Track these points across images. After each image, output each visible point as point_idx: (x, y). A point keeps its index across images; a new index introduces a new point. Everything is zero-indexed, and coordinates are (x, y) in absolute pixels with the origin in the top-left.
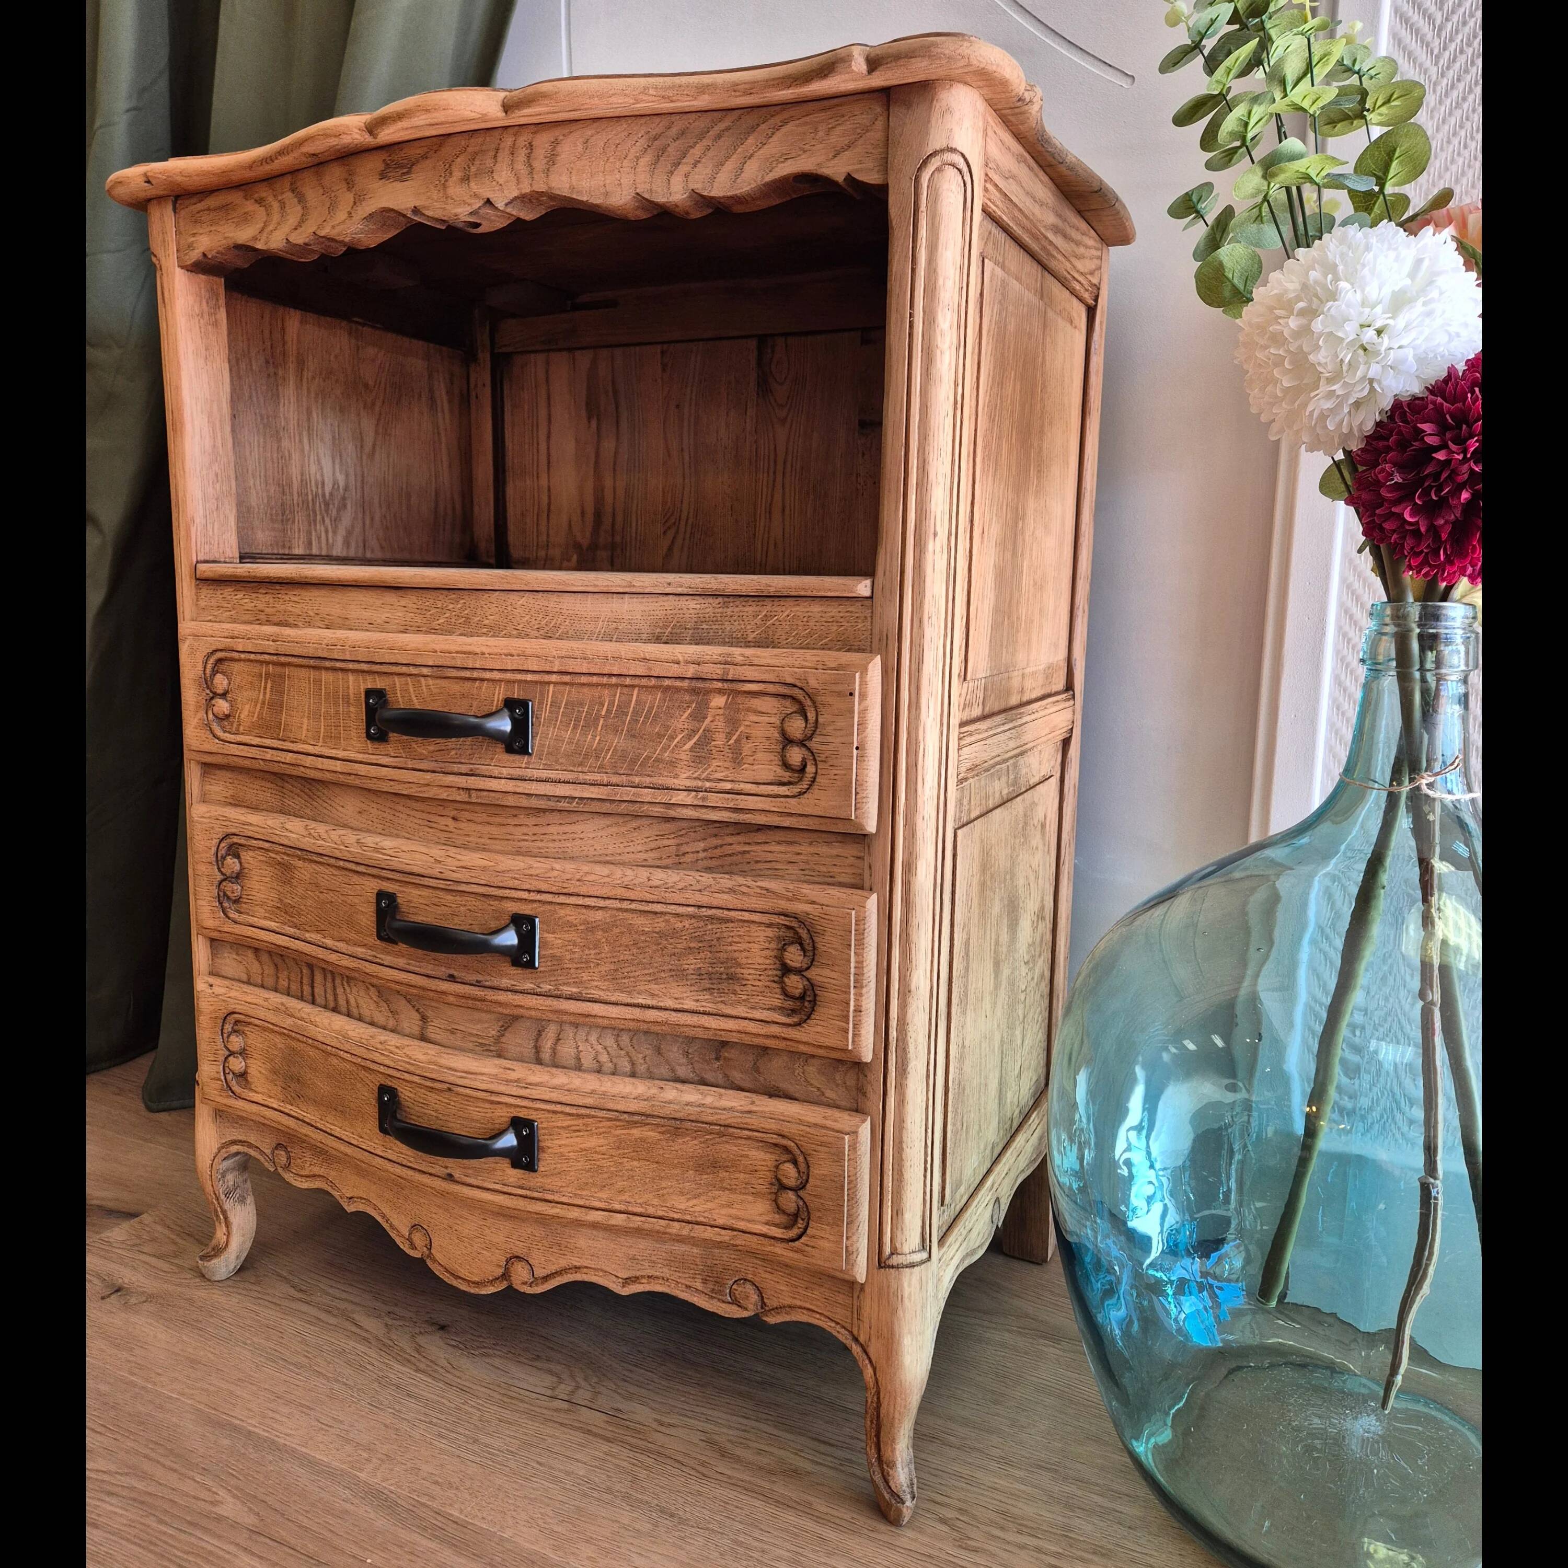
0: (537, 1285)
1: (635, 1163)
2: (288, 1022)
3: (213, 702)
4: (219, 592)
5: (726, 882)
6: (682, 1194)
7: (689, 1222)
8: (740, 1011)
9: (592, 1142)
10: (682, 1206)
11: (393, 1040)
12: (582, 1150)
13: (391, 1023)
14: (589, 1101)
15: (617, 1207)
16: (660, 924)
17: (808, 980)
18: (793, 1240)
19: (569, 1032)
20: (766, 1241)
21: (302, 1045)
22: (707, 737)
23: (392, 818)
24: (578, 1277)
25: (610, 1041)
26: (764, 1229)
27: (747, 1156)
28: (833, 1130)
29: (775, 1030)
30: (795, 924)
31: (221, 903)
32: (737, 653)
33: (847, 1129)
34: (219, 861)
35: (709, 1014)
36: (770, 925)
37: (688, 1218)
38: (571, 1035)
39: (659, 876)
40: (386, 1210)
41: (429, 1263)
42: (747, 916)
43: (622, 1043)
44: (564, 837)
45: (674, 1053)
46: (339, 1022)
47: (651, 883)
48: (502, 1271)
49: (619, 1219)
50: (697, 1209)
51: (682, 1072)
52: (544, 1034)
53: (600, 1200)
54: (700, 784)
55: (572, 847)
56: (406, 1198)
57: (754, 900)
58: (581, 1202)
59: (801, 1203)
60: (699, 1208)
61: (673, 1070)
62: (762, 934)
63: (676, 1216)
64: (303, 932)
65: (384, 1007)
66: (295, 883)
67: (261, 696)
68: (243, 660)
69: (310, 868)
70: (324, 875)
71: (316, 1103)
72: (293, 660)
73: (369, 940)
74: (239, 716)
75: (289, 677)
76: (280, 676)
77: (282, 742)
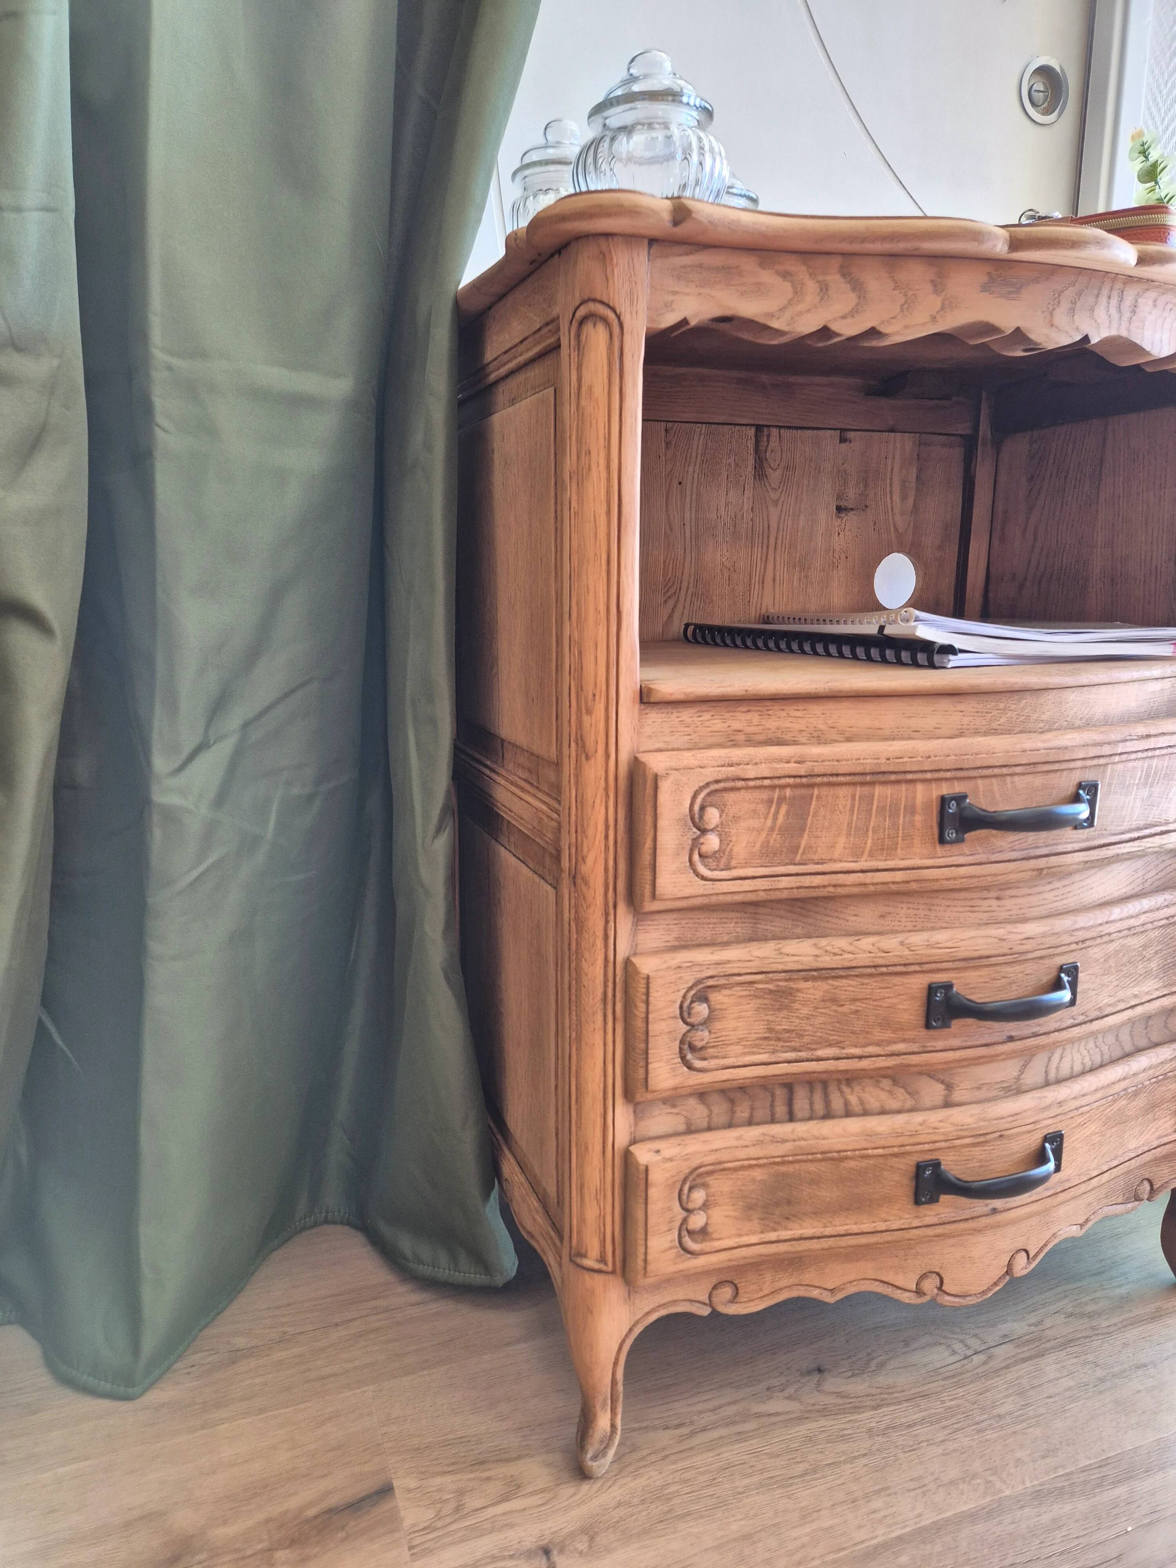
0: (1030, 1264)
1: (1113, 1130)
3: (702, 840)
4: (675, 715)
6: (1134, 1137)
7: (1139, 1156)
9: (1093, 1127)
10: (1134, 1146)
12: (1085, 1138)
13: (910, 1103)
14: (1098, 1096)
15: (1104, 1168)
19: (1069, 1049)
21: (797, 1165)
23: (928, 912)
24: (1056, 1241)
25: (1091, 1045)
31: (683, 1057)
34: (684, 1014)
39: (1145, 902)
40: (891, 1278)
41: (939, 1299)
43: (1098, 1044)
44: (1082, 890)
45: (1125, 1036)
46: (853, 1125)
47: (1144, 910)
48: (1006, 1269)
52: (1052, 1058)
53: (1094, 1170)
56: (916, 1255)
60: (1142, 1141)
63: (1133, 1155)
64: (810, 1053)
65: (900, 1092)
66: (796, 1006)
67: (769, 822)
68: (747, 788)
69: (824, 986)
70: (847, 987)
71: (816, 1213)
72: (834, 779)
73: (909, 1034)
74: (731, 850)
75: (819, 798)
76: (802, 798)
77: (802, 867)
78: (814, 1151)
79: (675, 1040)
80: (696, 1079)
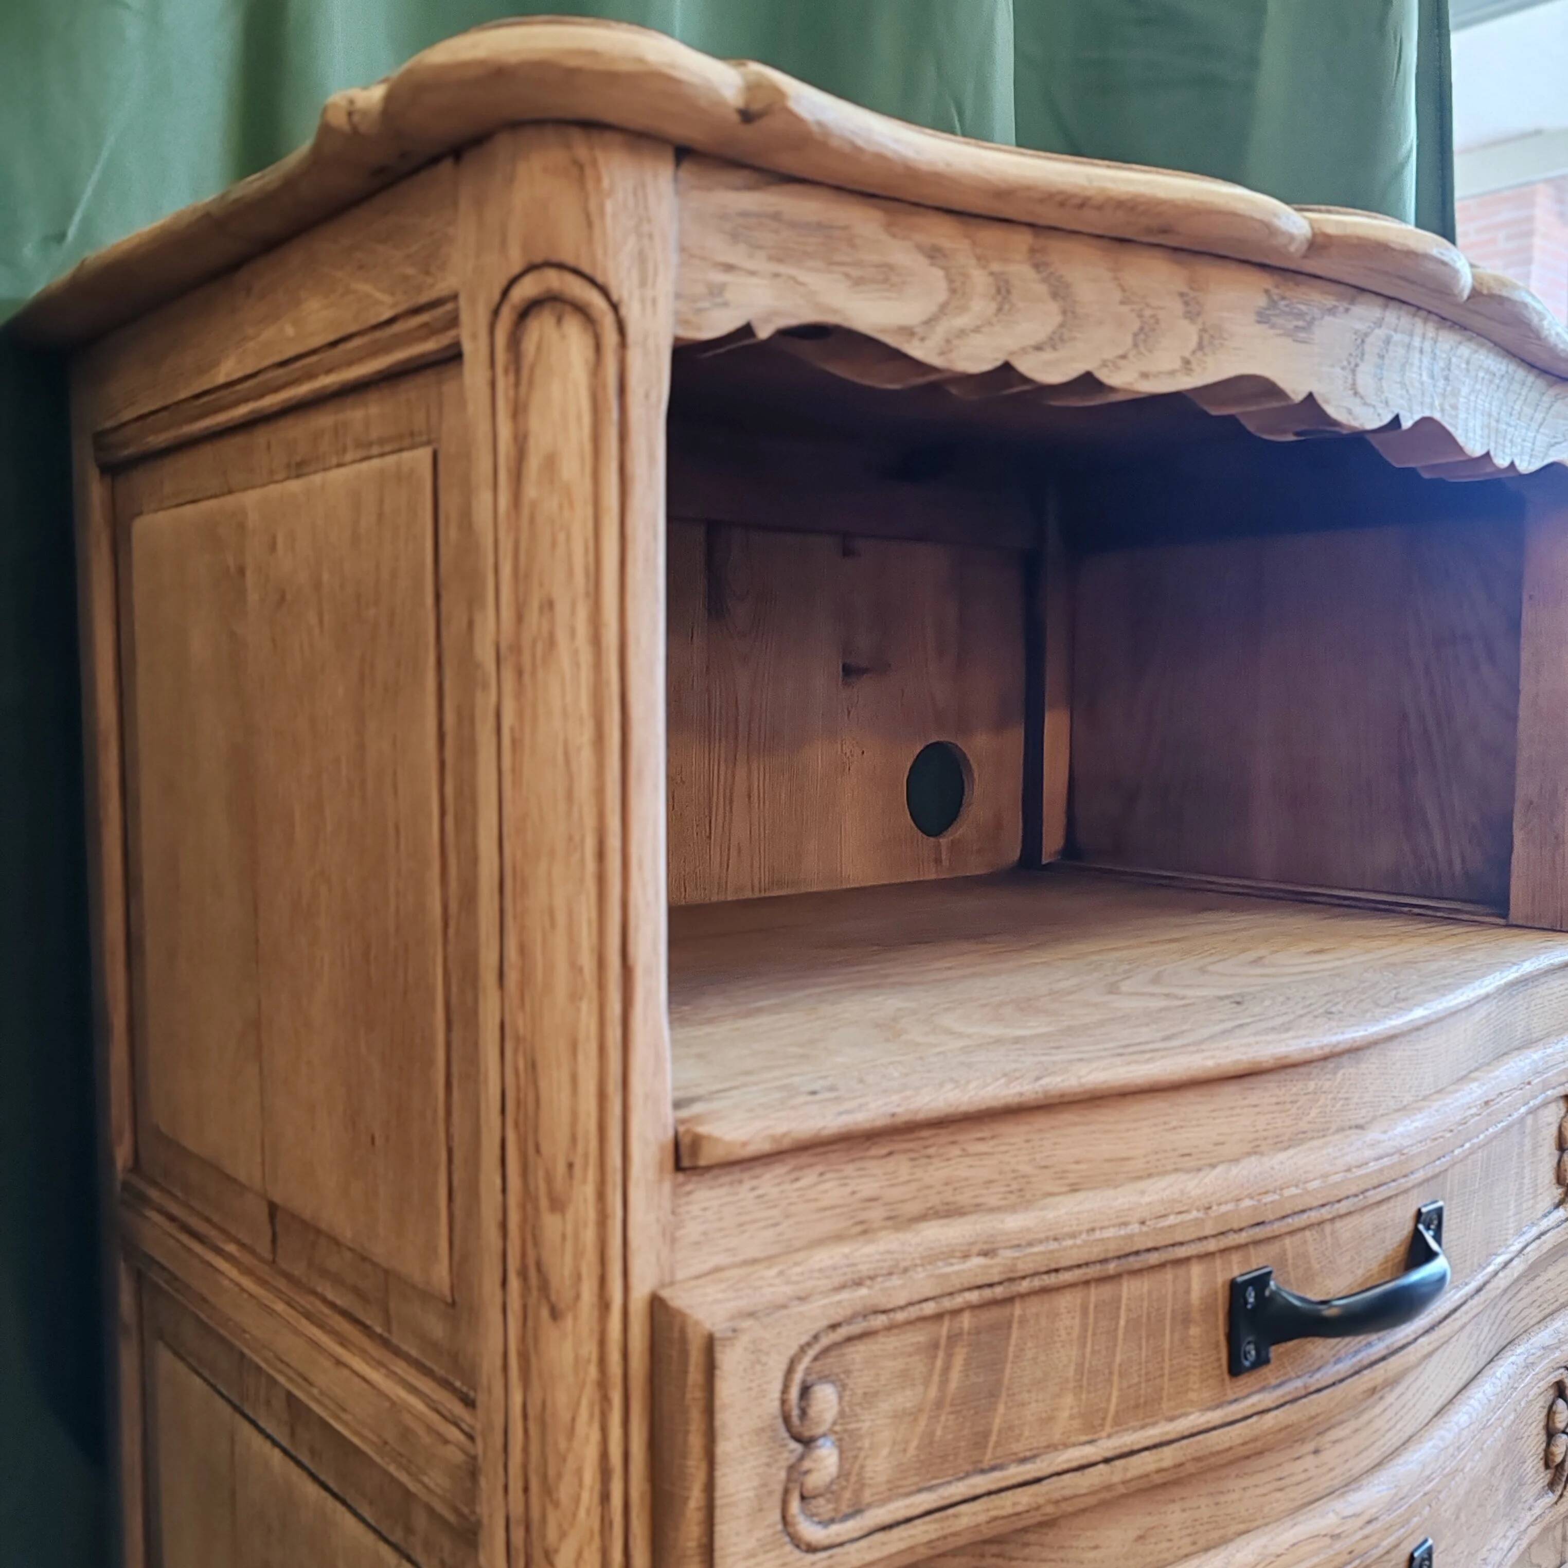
3: (807, 1463)
67: (933, 1392)
68: (890, 1328)
72: (1052, 1279)
74: (862, 1467)
75: (1023, 1321)
76: (993, 1328)
77: (997, 1474)
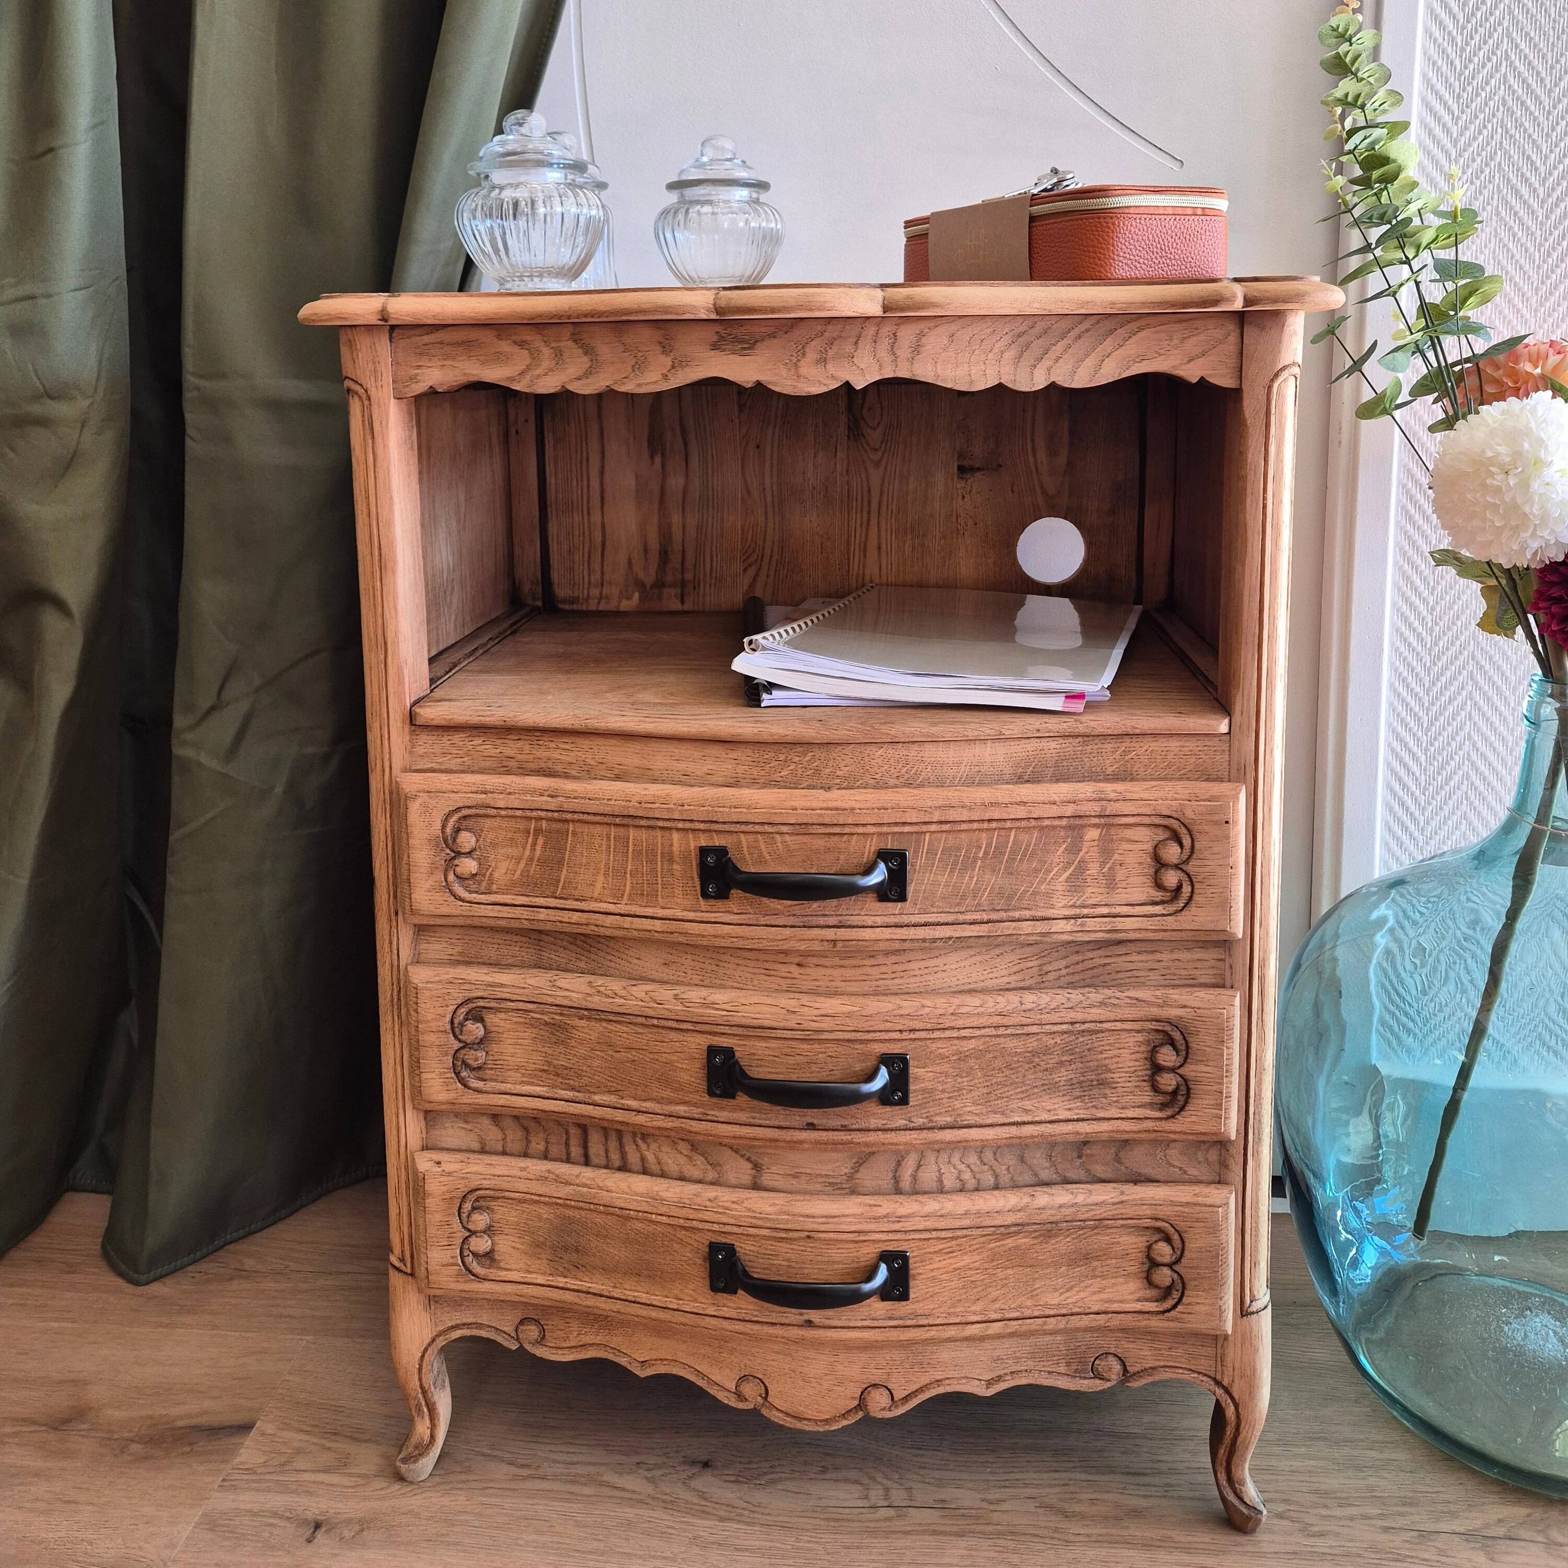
0: (896, 1407)
1: (1010, 1271)
2: (564, 1191)
3: (455, 861)
4: (445, 738)
5: (1095, 996)
6: (1055, 1290)
7: (1064, 1315)
8: (1113, 1112)
9: (967, 1260)
10: (1056, 1302)
11: (725, 1196)
12: (956, 1269)
13: (711, 1175)
14: (966, 1222)
15: (994, 1316)
16: (1032, 1043)
17: (1181, 1076)
18: (1169, 1311)
19: (931, 1157)
20: (1141, 1317)
21: (583, 1213)
22: (1082, 868)
23: (715, 968)
24: (941, 1390)
25: (973, 1159)
26: (1139, 1306)
27: (1118, 1243)
28: (1205, 1205)
29: (1149, 1125)
30: (1168, 1028)
31: (457, 1074)
32: (1110, 789)
33: (1218, 1202)
34: (456, 1028)
35: (1083, 1120)
36: (1138, 1031)
37: (1064, 1311)
38: (933, 1159)
39: (1030, 999)
40: (704, 1368)
41: (765, 1412)
42: (1119, 1025)
43: (985, 1160)
44: (926, 971)
45: (1038, 1159)
46: (640, 1184)
47: (1024, 1008)
48: (857, 1402)
49: (996, 1328)
50: (1069, 1301)
51: (1045, 1175)
52: (903, 1163)
53: (975, 1313)
54: (1077, 911)
55: (935, 981)
56: (732, 1351)
57: (1127, 1011)
58: (958, 1321)
59: (1176, 1276)
60: (1073, 1299)
61: (1036, 1175)
62: (1132, 1040)
63: (1052, 1312)
64: (587, 1095)
65: (699, 1160)
66: (573, 1043)
67: (527, 852)
68: (499, 817)
69: (599, 1027)
70: (622, 1033)
71: (606, 1271)
72: (585, 817)
73: (695, 1097)
74: (491, 875)
75: (574, 833)
76: (558, 831)
77: (562, 901)
78: (595, 1201)
79: (447, 1055)
80: (470, 1098)
